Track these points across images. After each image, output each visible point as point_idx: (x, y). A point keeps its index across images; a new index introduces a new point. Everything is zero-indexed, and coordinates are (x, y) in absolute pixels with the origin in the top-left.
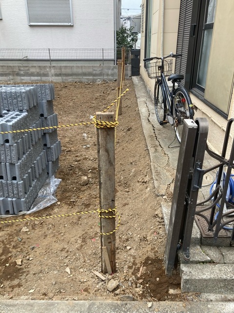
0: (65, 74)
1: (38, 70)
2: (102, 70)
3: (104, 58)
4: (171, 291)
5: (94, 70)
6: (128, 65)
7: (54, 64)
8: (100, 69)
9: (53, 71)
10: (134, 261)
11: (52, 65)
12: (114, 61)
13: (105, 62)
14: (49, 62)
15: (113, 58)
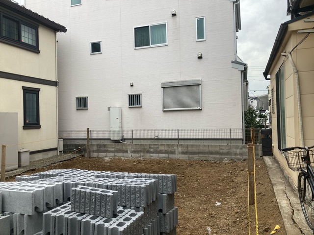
0: (191, 152)
1: (166, 148)
2: (229, 149)
3: (232, 137)
5: (221, 149)
6: (258, 144)
7: (181, 143)
8: (228, 148)
9: (180, 149)
11: (180, 144)
12: (243, 140)
13: (232, 141)
14: (177, 141)
15: (241, 137)
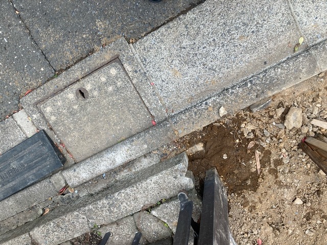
4: (200, 147)
10: (277, 177)
